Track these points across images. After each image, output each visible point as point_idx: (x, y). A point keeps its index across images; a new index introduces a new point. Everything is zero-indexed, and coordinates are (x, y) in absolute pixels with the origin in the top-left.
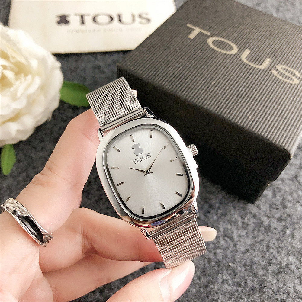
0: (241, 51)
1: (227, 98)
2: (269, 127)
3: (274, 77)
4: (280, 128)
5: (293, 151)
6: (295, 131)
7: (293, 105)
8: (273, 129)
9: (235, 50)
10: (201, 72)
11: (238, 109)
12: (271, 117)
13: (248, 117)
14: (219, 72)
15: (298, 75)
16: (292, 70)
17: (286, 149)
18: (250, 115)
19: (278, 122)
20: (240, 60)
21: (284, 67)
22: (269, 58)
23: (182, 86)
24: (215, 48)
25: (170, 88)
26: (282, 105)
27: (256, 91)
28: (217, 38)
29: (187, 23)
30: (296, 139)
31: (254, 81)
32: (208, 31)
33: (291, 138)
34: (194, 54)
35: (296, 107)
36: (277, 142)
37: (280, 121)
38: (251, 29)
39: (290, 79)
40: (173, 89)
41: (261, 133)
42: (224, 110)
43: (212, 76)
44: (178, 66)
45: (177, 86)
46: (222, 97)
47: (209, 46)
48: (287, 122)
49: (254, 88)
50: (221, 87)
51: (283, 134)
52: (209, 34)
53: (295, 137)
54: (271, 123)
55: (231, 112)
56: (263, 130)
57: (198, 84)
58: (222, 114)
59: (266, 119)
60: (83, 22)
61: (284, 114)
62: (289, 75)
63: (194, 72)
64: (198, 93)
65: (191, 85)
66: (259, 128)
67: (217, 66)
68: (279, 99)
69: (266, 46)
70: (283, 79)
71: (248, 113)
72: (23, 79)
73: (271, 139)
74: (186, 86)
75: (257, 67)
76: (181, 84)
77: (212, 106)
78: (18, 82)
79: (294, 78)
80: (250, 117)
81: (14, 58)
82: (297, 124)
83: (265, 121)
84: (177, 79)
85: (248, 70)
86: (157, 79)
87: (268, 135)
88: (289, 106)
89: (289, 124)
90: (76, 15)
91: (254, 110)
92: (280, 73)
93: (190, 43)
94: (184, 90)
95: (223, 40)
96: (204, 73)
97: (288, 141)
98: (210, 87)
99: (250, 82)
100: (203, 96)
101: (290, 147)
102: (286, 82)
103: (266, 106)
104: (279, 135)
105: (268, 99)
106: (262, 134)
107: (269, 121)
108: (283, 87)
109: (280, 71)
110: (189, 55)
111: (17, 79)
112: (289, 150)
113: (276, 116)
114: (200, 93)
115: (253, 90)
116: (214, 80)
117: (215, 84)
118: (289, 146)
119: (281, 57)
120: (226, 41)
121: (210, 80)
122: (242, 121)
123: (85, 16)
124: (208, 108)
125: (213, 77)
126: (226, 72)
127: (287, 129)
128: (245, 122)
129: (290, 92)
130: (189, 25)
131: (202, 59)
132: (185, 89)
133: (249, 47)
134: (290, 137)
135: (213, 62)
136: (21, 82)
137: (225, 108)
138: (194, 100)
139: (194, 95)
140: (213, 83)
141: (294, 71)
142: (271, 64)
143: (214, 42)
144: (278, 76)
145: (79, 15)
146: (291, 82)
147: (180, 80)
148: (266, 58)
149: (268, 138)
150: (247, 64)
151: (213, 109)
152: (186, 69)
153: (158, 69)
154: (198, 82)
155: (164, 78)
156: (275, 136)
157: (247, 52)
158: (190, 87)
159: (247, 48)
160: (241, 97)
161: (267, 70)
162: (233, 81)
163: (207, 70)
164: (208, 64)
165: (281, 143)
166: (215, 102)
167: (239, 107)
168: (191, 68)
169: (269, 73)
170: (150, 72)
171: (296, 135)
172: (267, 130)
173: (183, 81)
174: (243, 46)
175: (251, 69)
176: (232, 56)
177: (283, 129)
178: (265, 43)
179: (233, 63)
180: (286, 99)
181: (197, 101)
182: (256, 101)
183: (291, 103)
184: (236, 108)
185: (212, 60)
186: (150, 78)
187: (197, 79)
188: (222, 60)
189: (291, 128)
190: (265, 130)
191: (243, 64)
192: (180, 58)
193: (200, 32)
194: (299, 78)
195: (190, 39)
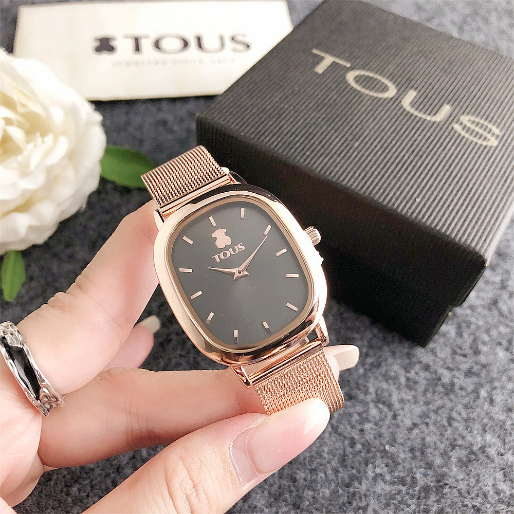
0: (401, 93)
1: (379, 170)
2: (449, 216)
3: (456, 135)
4: (467, 216)
5: (489, 256)
6: (493, 222)
7: (489, 180)
8: (456, 220)
9: (392, 92)
10: (336, 128)
11: (397, 186)
12: (452, 200)
13: (415, 200)
14: (365, 127)
15: (496, 131)
16: (486, 123)
17: (477, 250)
18: (418, 196)
19: (463, 208)
20: (401, 108)
21: (473, 118)
22: (448, 103)
23: (305, 150)
24: (359, 88)
25: (285, 153)
26: (471, 180)
27: (427, 157)
28: (362, 73)
29: (312, 48)
30: (494, 235)
31: (424, 141)
32: (347, 60)
33: (485, 234)
34: (324, 97)
35: (493, 184)
36: (464, 239)
37: (467, 206)
38: (418, 58)
39: (483, 137)
40: (290, 154)
41: (436, 226)
42: (374, 188)
43: (355, 133)
44: (298, 118)
45: (296, 150)
46: (371, 168)
47: (349, 85)
48: (479, 207)
49: (424, 153)
50: (370, 150)
51: (473, 227)
52: (348, 65)
53: (493, 232)
54: (453, 210)
55: (386, 193)
56: (440, 220)
57: (332, 146)
58: (372, 195)
59: (444, 203)
60: (137, 49)
61: (475, 194)
62: (481, 131)
63: (325, 127)
64: (332, 160)
65: (319, 147)
66: (432, 217)
67: (363, 117)
68: (466, 170)
69: (443, 85)
70: (471, 138)
71: (414, 192)
72: (39, 140)
73: (453, 235)
74: (311, 149)
75: (429, 118)
76: (303, 146)
77: (354, 182)
78: (30, 146)
79: (489, 136)
80: (418, 200)
81: (24, 106)
82: (495, 211)
83: (443, 206)
84: (297, 139)
85: (413, 124)
86: (263, 138)
87: (447, 229)
88: (482, 181)
89: (483, 211)
90: (126, 37)
91: (424, 188)
92: (466, 129)
93: (318, 80)
94: (308, 156)
95: (371, 75)
96: (341, 128)
97: (480, 238)
98: (351, 151)
99: (417, 143)
100: (339, 166)
101: (485, 247)
102: (476, 144)
103: (443, 181)
104: (466, 229)
105: (448, 170)
106: (438, 228)
107: (449, 206)
108: (472, 151)
109: (466, 126)
110: (316, 99)
111: (28, 141)
112: (482, 252)
113: (460, 198)
114: (334, 161)
115: (421, 157)
116: (357, 140)
117: (358, 147)
118: (482, 247)
119: (467, 103)
120: (376, 76)
121: (352, 140)
122: (405, 206)
123: (141, 38)
124: (349, 184)
125: (356, 135)
126: (377, 127)
127: (478, 219)
128: (410, 208)
129: (484, 159)
130: (315, 51)
131: (337, 107)
132: (311, 153)
133: (415, 86)
134: (483, 232)
135: (356, 111)
136: (35, 146)
137: (377, 184)
138: (325, 173)
139: (325, 165)
140: (356, 145)
141: (490, 126)
142: (451, 115)
143: (357, 79)
144: (463, 133)
145: (132, 38)
146: (485, 143)
147: (301, 141)
148: (443, 104)
149: (448, 233)
150: (412, 115)
151: (357, 186)
152: (312, 123)
153: (265, 122)
154: (331, 144)
155: (275, 137)
156: (459, 230)
157: (411, 95)
158: (318, 152)
159: (412, 87)
160: (402, 166)
161: (445, 124)
162: (389, 141)
163: (345, 124)
164: (347, 115)
165: (469, 242)
166: (360, 175)
167: (399, 183)
168: (320, 120)
169: (448, 128)
170: (252, 127)
171: (495, 229)
172: (446, 220)
173: (306, 142)
174: (406, 85)
175: (418, 122)
176: (387, 101)
177: (472, 219)
178: (441, 80)
179: (388, 113)
180: (477, 170)
181: (330, 173)
182: (427, 173)
183: (485, 176)
184: (394, 185)
185: (354, 106)
186: (253, 136)
187: (330, 139)
188: (371, 107)
189: (485, 218)
190: (443, 221)
191: (405, 113)
192: (301, 104)
193: (334, 62)
194: (498, 136)
195: (317, 73)
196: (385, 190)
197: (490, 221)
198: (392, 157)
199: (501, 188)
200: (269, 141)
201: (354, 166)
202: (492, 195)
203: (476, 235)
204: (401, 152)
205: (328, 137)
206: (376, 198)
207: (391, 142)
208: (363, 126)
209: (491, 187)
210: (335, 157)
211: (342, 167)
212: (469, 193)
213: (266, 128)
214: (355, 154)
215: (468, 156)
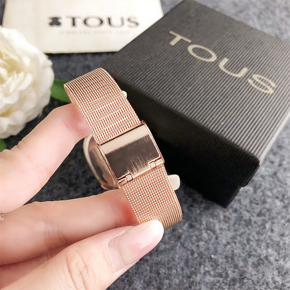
0: (220, 59)
1: (201, 104)
2: (240, 134)
3: (249, 86)
4: (251, 135)
5: (261, 159)
6: (266, 138)
7: (266, 114)
8: (244, 136)
9: (214, 58)
10: (179, 78)
11: (211, 114)
12: (243, 125)
13: (221, 124)
14: (196, 79)
15: (273, 85)
16: (267, 80)
17: (254, 155)
18: (223, 121)
19: (249, 129)
21: (260, 76)
22: (246, 67)
24: (195, 55)
25: (147, 91)
26: (255, 113)
27: (231, 98)
28: (198, 46)
30: (265, 147)
31: (229, 88)
32: (189, 38)
33: (261, 146)
34: (173, 60)
35: (268, 116)
36: (247, 149)
37: (252, 128)
38: (231, 39)
39: (265, 88)
41: (232, 139)
42: (197, 115)
45: (154, 90)
46: (197, 103)
47: (189, 53)
48: (259, 129)
49: (229, 96)
51: (254, 141)
52: (190, 41)
53: (265, 145)
54: (242, 130)
55: (204, 118)
57: (175, 89)
58: (195, 119)
59: (238, 126)
60: (74, 24)
61: (256, 121)
62: (264, 84)
63: (172, 77)
64: (174, 97)
65: (168, 89)
66: (230, 134)
68: (253, 107)
69: (244, 56)
70: (258, 88)
71: (221, 119)
72: (16, 76)
73: (241, 146)
74: (163, 90)
75: (234, 75)
76: (158, 87)
78: (10, 79)
79: (268, 88)
80: (222, 123)
81: (7, 55)
82: (268, 132)
83: (237, 128)
84: (155, 83)
85: (224, 78)
87: (238, 142)
88: (262, 114)
89: (260, 132)
90: (68, 17)
91: (227, 116)
92: (255, 82)
93: (171, 50)
95: (203, 48)
96: (182, 78)
97: (257, 148)
98: (186, 92)
99: (225, 89)
100: (178, 100)
101: (259, 154)
102: (261, 91)
103: (239, 113)
104: (249, 142)
105: (242, 107)
106: (233, 141)
107: (240, 128)
108: (257, 96)
109: (255, 81)
111: (9, 76)
112: (257, 157)
113: (247, 123)
114: (176, 97)
116: (190, 86)
117: (191, 90)
118: (257, 153)
119: (258, 67)
120: (205, 49)
121: (187, 85)
122: (214, 127)
123: (76, 18)
124: (183, 112)
125: (190, 83)
126: (202, 79)
127: (257, 137)
128: (217, 128)
129: (264, 101)
130: (171, 32)
131: (181, 66)
132: (162, 93)
133: (228, 56)
134: (259, 145)
135: (191, 69)
136: (13, 79)
137: (199, 113)
138: (170, 104)
140: (189, 89)
141: (270, 81)
142: (247, 74)
143: (194, 50)
144: (253, 85)
145: (71, 18)
146: (266, 92)
147: (157, 85)
148: (243, 67)
149: (238, 144)
150: (224, 72)
151: (187, 113)
152: (165, 74)
153: (138, 73)
154: (175, 87)
156: (245, 143)
157: (225, 61)
158: (167, 92)
159: (226, 56)
160: (215, 103)
161: (243, 79)
162: (209, 87)
163: (185, 76)
164: (186, 71)
165: (250, 150)
166: (189, 107)
167: (212, 113)
168: (170, 73)
169: (244, 81)
170: (130, 75)
171: (266, 143)
173: (160, 85)
174: (222, 55)
175: (227, 77)
176: (210, 64)
177: (254, 136)
178: (244, 53)
179: (210, 71)
180: (259, 108)
181: (172, 105)
182: (230, 108)
183: (264, 111)
184: (209, 114)
185: (191, 66)
186: (129, 80)
187: (174, 84)
188: (200, 67)
189: (261, 136)
190: (236, 136)
191: (220, 72)
192: (159, 63)
193: (181, 39)
194: (274, 88)
195: (171, 45)
196: (204, 116)
197: (264, 138)
198: (209, 97)
199: (273, 119)
200: (139, 84)
201: (187, 101)
202: (267, 123)
203: (254, 146)
204: (215, 94)
205: (173, 83)
206: (198, 121)
207: (211, 88)
208: (194, 78)
209: (266, 118)
210: (176, 95)
211: (180, 101)
213: (138, 76)
214: (188, 94)
215: (255, 99)
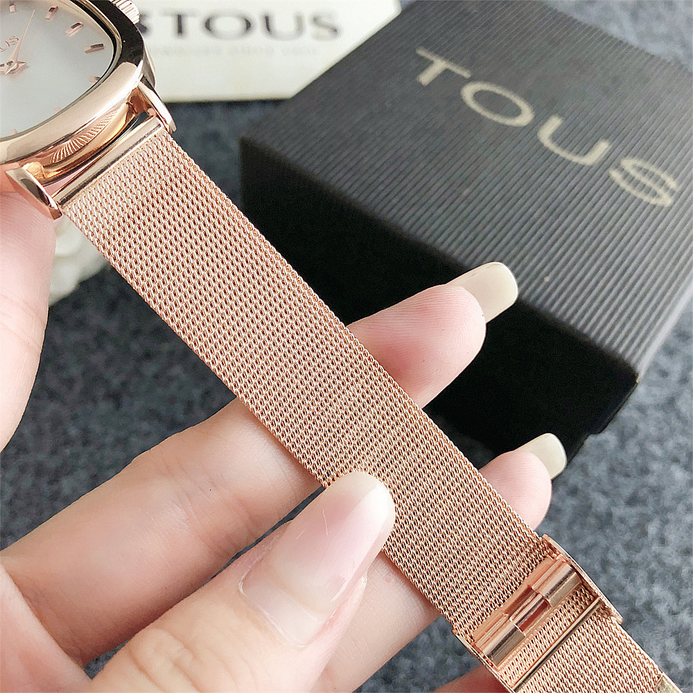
0: (540, 120)
1: (495, 231)
3: (613, 186)
4: (617, 308)
5: (642, 368)
7: (653, 257)
8: (600, 311)
9: (526, 117)
10: (439, 166)
11: (518, 256)
13: (542, 280)
14: (481, 168)
16: (658, 172)
17: (625, 359)
18: (547, 274)
19: (612, 295)
20: (536, 142)
21: (639, 163)
22: (606, 139)
23: (391, 196)
24: (478, 109)
25: (361, 198)
26: (628, 254)
27: (566, 216)
28: (487, 87)
29: (417, 47)
30: (651, 339)
31: (565, 192)
32: (467, 66)
33: (641, 335)
35: (658, 262)
36: (608, 341)
37: (618, 293)
39: (651, 192)
40: (368, 201)
41: (569, 319)
43: (465, 175)
44: (387, 148)
45: (378, 195)
46: (484, 228)
47: (465, 104)
49: (563, 210)
51: (623, 325)
52: (467, 75)
53: (651, 333)
54: (596, 297)
56: (576, 311)
57: (431, 192)
59: (585, 287)
62: (649, 183)
63: (423, 164)
67: (480, 151)
68: (621, 239)
69: (601, 112)
70: (634, 192)
71: (543, 268)
73: (593, 334)
75: (575, 159)
76: (388, 190)
77: (457, 248)
79: (660, 191)
80: (547, 279)
82: (658, 303)
83: (581, 291)
84: (382, 178)
85: (552, 166)
86: (332, 173)
87: (586, 324)
88: (643, 258)
89: (639, 302)
90: (166, 14)
91: (557, 262)
92: (628, 178)
94: (394, 206)
95: (498, 90)
97: (632, 341)
98: (458, 201)
99: (554, 195)
100: (438, 221)
101: (637, 356)
102: (641, 201)
103: (586, 254)
104: (614, 326)
105: (595, 238)
106: (572, 322)
107: (590, 292)
108: (633, 211)
109: (628, 174)
110: (416, 122)
113: (608, 281)
114: (433, 213)
115: (558, 215)
116: (468, 186)
117: (469, 194)
118: (634, 353)
119: (634, 140)
120: (505, 93)
121: (461, 185)
123: (187, 16)
124: (450, 250)
125: (467, 178)
128: (535, 289)
129: (650, 224)
130: (422, 52)
131: (445, 135)
133: (561, 111)
134: (637, 333)
135: (471, 143)
138: (418, 229)
140: (465, 193)
141: (663, 176)
142: (609, 156)
143: (478, 96)
144: (623, 184)
145: (172, 15)
146: (653, 201)
147: (387, 182)
148: (599, 139)
149: (585, 331)
150: (552, 152)
152: (405, 157)
153: (338, 152)
154: (430, 189)
155: (349, 175)
156: (603, 327)
157: (554, 123)
158: (410, 199)
159: (556, 112)
160: (530, 228)
161: (597, 170)
162: (514, 190)
163: (454, 160)
167: (522, 253)
168: (417, 153)
169: (601, 175)
170: (319, 158)
171: (654, 330)
172: (585, 311)
173: (393, 184)
174: (547, 108)
175: (558, 164)
176: (517, 131)
178: (600, 105)
179: (518, 148)
180: (638, 241)
181: (425, 232)
182: (564, 241)
183: (649, 250)
184: (514, 256)
185: (469, 136)
186: (318, 171)
187: (428, 182)
188: (492, 139)
191: (541, 151)
192: (392, 127)
193: (447, 69)
194: (673, 192)
195: (421, 84)
197: (649, 315)
198: (515, 213)
199: (671, 269)
200: (341, 179)
201: (460, 224)
203: (626, 336)
204: (530, 207)
205: (426, 180)
207: (518, 190)
208: (479, 167)
209: (655, 267)
210: (432, 209)
211: (441, 224)
212: (622, 274)
213: (338, 160)
214: (463, 205)
215: (627, 219)
